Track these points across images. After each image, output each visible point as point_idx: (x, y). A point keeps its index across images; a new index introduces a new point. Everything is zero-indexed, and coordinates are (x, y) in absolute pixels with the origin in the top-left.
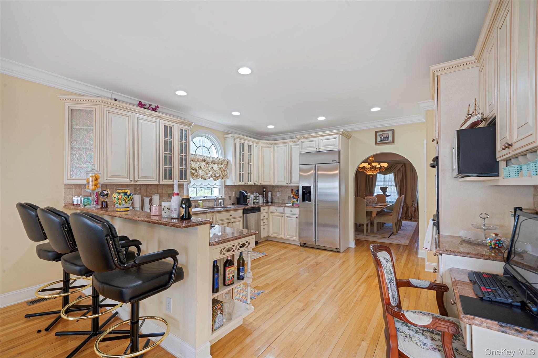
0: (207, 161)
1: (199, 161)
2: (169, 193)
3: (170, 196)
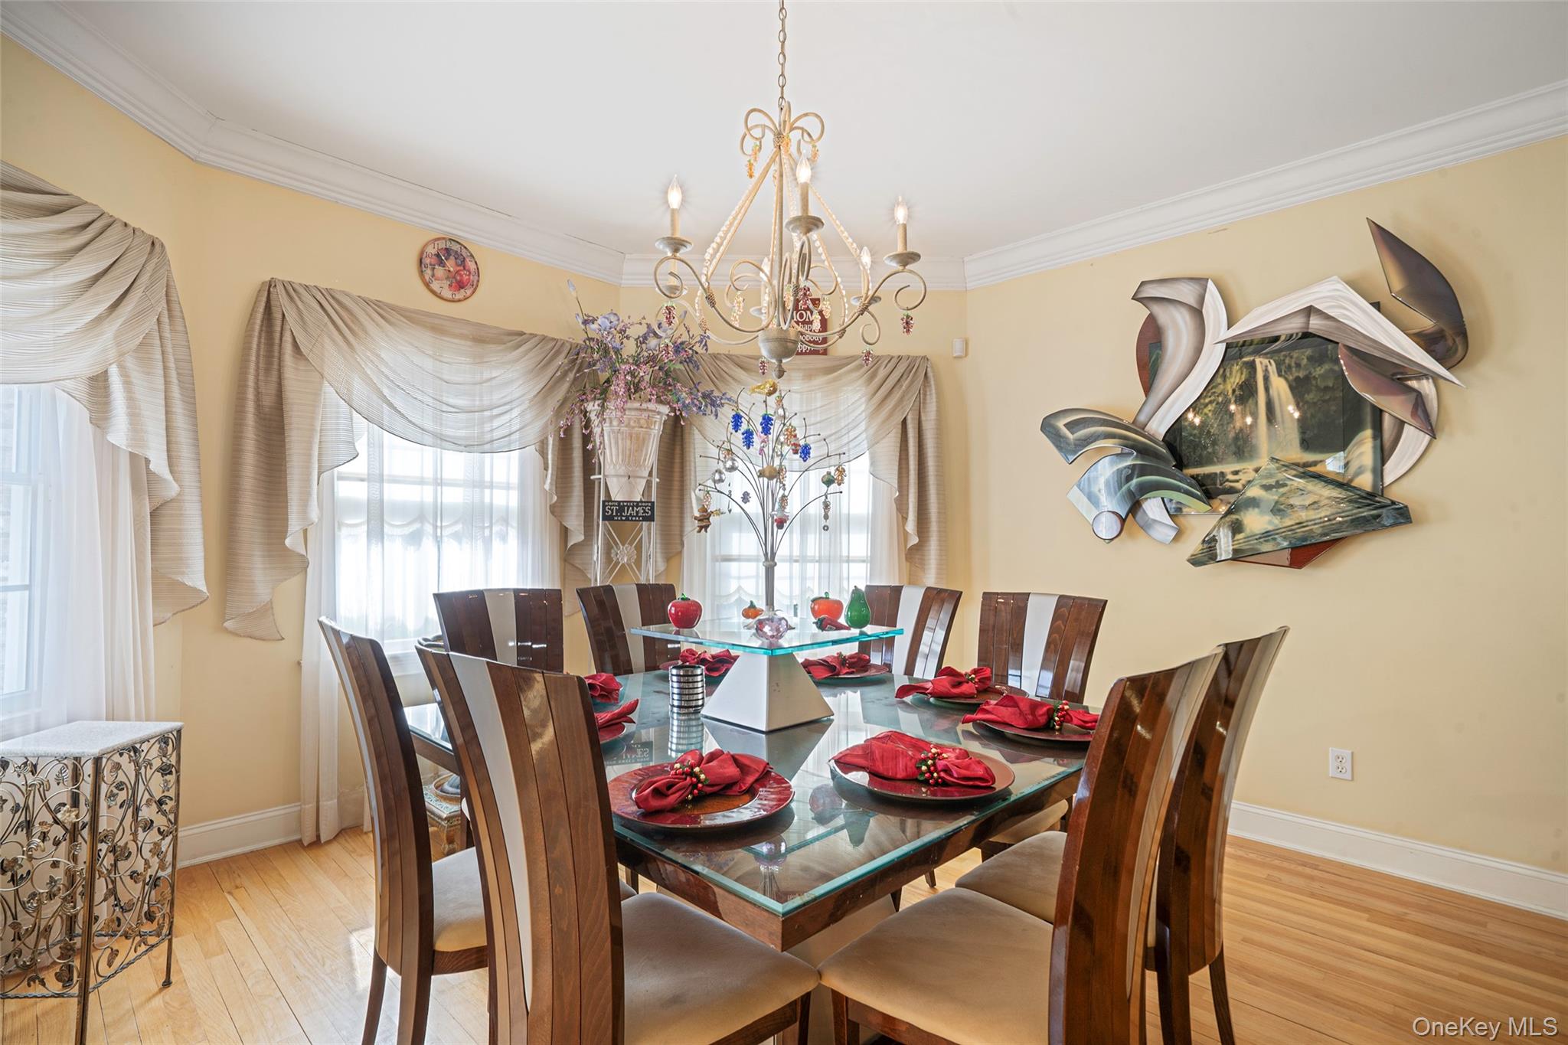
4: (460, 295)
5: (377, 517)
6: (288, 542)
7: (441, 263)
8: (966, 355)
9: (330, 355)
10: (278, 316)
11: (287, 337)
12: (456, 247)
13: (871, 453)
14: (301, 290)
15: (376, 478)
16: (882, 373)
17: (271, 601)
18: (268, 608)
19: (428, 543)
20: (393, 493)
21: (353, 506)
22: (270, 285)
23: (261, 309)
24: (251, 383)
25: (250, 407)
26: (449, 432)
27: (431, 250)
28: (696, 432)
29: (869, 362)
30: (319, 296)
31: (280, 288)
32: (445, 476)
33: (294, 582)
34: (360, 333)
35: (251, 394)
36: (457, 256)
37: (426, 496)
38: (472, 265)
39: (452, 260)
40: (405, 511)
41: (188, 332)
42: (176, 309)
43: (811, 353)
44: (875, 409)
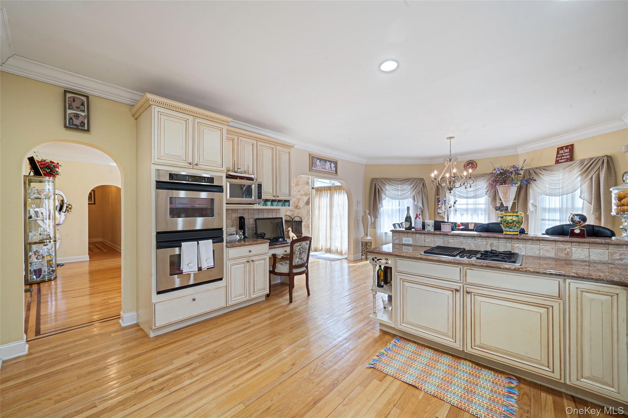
4: (473, 169)
7: (468, 165)
12: (471, 161)
13: (580, 189)
16: (586, 163)
19: (465, 214)
28: (530, 189)
29: (584, 161)
32: (468, 203)
36: (471, 163)
37: (465, 207)
38: (475, 164)
39: (470, 164)
40: (461, 209)
41: (427, 188)
42: (425, 186)
43: (565, 162)
44: (581, 175)
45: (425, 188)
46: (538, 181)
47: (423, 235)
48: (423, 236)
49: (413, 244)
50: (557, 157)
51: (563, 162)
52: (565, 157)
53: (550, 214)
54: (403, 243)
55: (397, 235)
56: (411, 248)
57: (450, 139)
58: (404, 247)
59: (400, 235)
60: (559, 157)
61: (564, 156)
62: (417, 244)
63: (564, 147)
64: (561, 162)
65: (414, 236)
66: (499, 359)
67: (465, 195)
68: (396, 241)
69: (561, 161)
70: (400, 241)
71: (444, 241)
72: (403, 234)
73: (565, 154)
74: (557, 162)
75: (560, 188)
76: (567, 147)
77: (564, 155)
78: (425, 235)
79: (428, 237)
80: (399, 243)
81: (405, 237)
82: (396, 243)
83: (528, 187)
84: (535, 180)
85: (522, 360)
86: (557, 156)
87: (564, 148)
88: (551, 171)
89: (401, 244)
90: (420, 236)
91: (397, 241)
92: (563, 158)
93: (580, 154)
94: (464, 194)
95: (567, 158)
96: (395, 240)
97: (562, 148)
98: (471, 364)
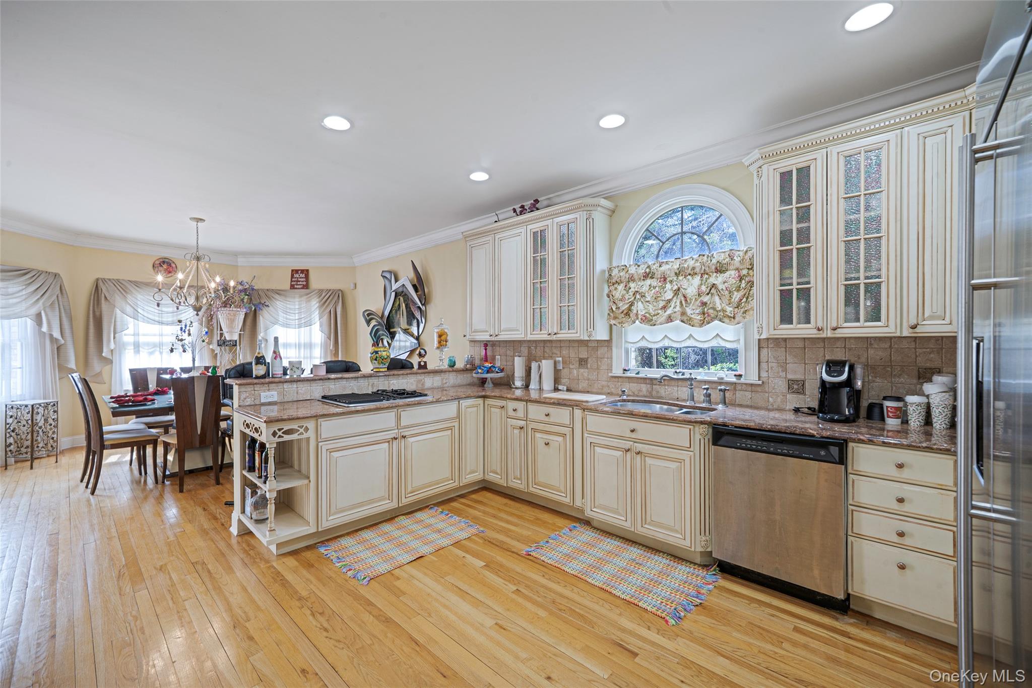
0: (658, 275)
1: (634, 281)
2: (581, 356)
3: (583, 363)
4: (170, 275)
5: (137, 347)
6: (103, 354)
7: (161, 266)
8: (356, 288)
9: (118, 300)
10: (100, 289)
11: (103, 295)
12: (167, 260)
13: (320, 322)
14: (107, 281)
15: (136, 334)
16: (324, 295)
17: (101, 371)
18: (100, 374)
19: (157, 353)
20: (142, 339)
21: (128, 344)
22: (97, 280)
23: (95, 286)
24: (91, 308)
25: (91, 316)
26: (164, 320)
27: (157, 262)
28: (261, 317)
29: (321, 291)
30: (114, 282)
31: (100, 281)
32: (163, 333)
33: (107, 367)
34: (128, 291)
35: (91, 312)
36: (168, 263)
37: (156, 340)
38: (173, 265)
39: (166, 264)
40: (148, 344)
41: (68, 297)
42: (64, 292)
43: (302, 288)
44: (320, 307)
45: (65, 296)
46: (271, 308)
47: (295, 383)
48: (295, 386)
49: (279, 401)
50: (292, 281)
51: (298, 289)
52: (301, 283)
53: (288, 350)
54: (262, 401)
55: (249, 389)
56: (276, 408)
57: (198, 222)
58: (263, 408)
59: (256, 389)
60: (294, 281)
61: (299, 281)
62: (286, 400)
63: (299, 270)
64: (296, 288)
65: (279, 387)
66: (425, 494)
67: (157, 319)
68: (247, 402)
69: (298, 287)
70: (255, 399)
71: (323, 389)
72: (261, 386)
73: (301, 280)
74: (292, 287)
75: (296, 320)
76: (302, 271)
77: (299, 279)
78: (298, 383)
79: (302, 386)
80: (253, 403)
81: (265, 392)
82: (247, 404)
83: (257, 314)
84: (268, 306)
85: (438, 484)
86: (291, 279)
87: (299, 272)
88: (286, 296)
89: (256, 405)
90: (290, 386)
91: (249, 400)
92: (298, 283)
93: (315, 282)
94: (154, 315)
95: (303, 285)
96: (245, 399)
97: (297, 271)
98: (404, 517)
